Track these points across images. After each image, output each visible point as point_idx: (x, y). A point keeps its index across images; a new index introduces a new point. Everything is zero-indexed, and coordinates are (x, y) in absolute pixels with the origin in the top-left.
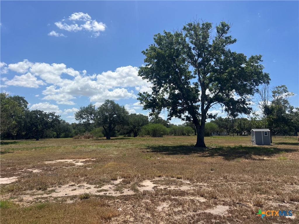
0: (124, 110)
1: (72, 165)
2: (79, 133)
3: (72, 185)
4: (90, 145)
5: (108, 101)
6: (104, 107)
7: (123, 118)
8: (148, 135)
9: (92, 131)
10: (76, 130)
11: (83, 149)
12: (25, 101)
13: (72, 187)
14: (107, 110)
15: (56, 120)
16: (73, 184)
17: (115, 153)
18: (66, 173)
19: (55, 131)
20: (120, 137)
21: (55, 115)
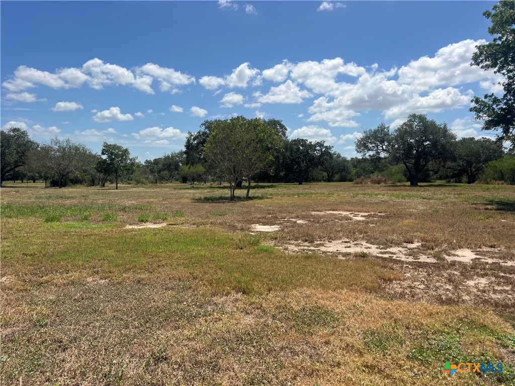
0: (446, 131)
1: (347, 218)
2: (364, 174)
3: (346, 242)
4: (379, 194)
5: (414, 116)
6: (405, 129)
7: (443, 147)
8: (500, 180)
9: (386, 171)
10: (358, 169)
11: (367, 198)
12: (282, 127)
13: (346, 244)
14: (411, 134)
15: (327, 154)
16: (348, 240)
17: (421, 207)
18: (338, 227)
19: (325, 171)
20: (439, 182)
21: (325, 145)
